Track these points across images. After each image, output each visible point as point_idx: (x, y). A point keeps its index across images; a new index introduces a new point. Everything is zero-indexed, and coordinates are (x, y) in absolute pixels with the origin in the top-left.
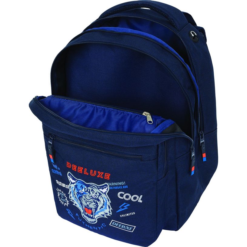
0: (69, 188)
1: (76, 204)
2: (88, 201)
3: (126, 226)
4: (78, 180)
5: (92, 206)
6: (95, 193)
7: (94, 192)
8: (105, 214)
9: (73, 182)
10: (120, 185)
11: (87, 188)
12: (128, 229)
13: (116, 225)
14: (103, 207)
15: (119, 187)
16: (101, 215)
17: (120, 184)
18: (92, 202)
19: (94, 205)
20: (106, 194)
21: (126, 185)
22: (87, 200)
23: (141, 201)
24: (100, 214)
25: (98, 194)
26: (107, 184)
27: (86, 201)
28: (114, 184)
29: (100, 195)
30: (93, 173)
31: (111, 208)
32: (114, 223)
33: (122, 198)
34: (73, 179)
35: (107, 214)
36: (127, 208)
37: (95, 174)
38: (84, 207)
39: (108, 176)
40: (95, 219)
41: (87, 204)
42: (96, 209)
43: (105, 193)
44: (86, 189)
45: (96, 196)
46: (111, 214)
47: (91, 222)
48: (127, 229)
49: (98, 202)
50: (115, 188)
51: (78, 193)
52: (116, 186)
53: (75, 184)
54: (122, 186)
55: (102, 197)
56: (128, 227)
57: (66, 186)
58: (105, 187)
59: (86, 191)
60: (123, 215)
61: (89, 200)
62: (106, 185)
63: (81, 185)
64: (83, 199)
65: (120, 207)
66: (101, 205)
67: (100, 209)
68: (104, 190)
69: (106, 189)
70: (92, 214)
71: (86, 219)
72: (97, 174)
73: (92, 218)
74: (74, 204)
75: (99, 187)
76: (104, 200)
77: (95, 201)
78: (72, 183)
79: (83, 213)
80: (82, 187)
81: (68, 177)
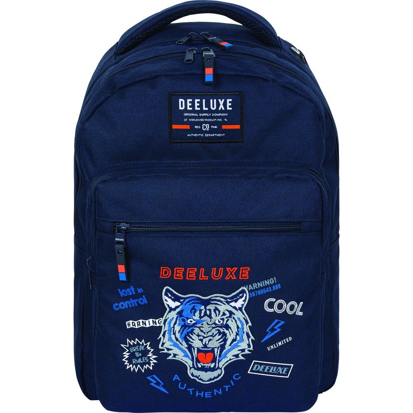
0: (162, 324)
1: (175, 355)
2: (205, 336)
3: (278, 366)
4: (185, 299)
5: (214, 344)
6: (221, 313)
7: (219, 311)
8: (240, 352)
9: (173, 307)
10: (268, 286)
11: (205, 308)
12: (281, 373)
13: (261, 370)
14: (236, 338)
15: (266, 290)
16: (232, 357)
17: (267, 282)
18: (216, 335)
19: (218, 340)
20: (243, 309)
21: (277, 284)
22: (203, 334)
23: (301, 314)
24: (230, 356)
25: (228, 315)
26: (244, 288)
27: (202, 338)
28: (257, 286)
29: (230, 316)
30: (216, 274)
31: (252, 337)
32: (256, 366)
33: (271, 310)
34: (176, 299)
35: (243, 350)
36: (280, 330)
37: (222, 275)
38: (195, 353)
39: (245, 272)
40: (221, 369)
41: (204, 343)
42: (222, 347)
43: (240, 309)
44: (203, 312)
45: (223, 319)
46: (251, 348)
47: (210, 380)
48: (279, 374)
49: (226, 332)
50: (259, 293)
51: (184, 326)
52: (261, 288)
53: (178, 310)
54: (271, 285)
55: (234, 318)
56: (280, 368)
57: (157, 321)
58: (241, 295)
59: (202, 315)
60: (272, 347)
61: (208, 333)
62: (243, 291)
63: (191, 307)
64: (194, 337)
65: (267, 331)
66: (233, 336)
67: (230, 345)
68: (239, 304)
69: (243, 298)
70: (214, 360)
71: (198, 378)
72: (225, 273)
73: (213, 370)
74: (170, 357)
75: (230, 298)
76: (237, 325)
77: (222, 331)
78: (171, 309)
79: (191, 368)
80: (194, 310)
81: (164, 297)
